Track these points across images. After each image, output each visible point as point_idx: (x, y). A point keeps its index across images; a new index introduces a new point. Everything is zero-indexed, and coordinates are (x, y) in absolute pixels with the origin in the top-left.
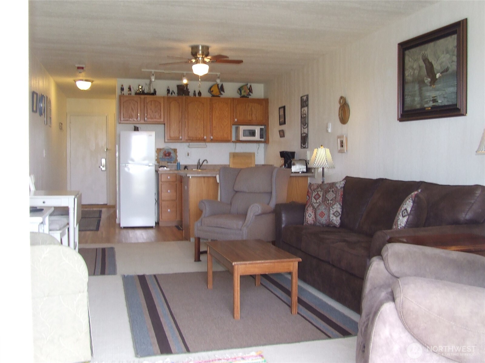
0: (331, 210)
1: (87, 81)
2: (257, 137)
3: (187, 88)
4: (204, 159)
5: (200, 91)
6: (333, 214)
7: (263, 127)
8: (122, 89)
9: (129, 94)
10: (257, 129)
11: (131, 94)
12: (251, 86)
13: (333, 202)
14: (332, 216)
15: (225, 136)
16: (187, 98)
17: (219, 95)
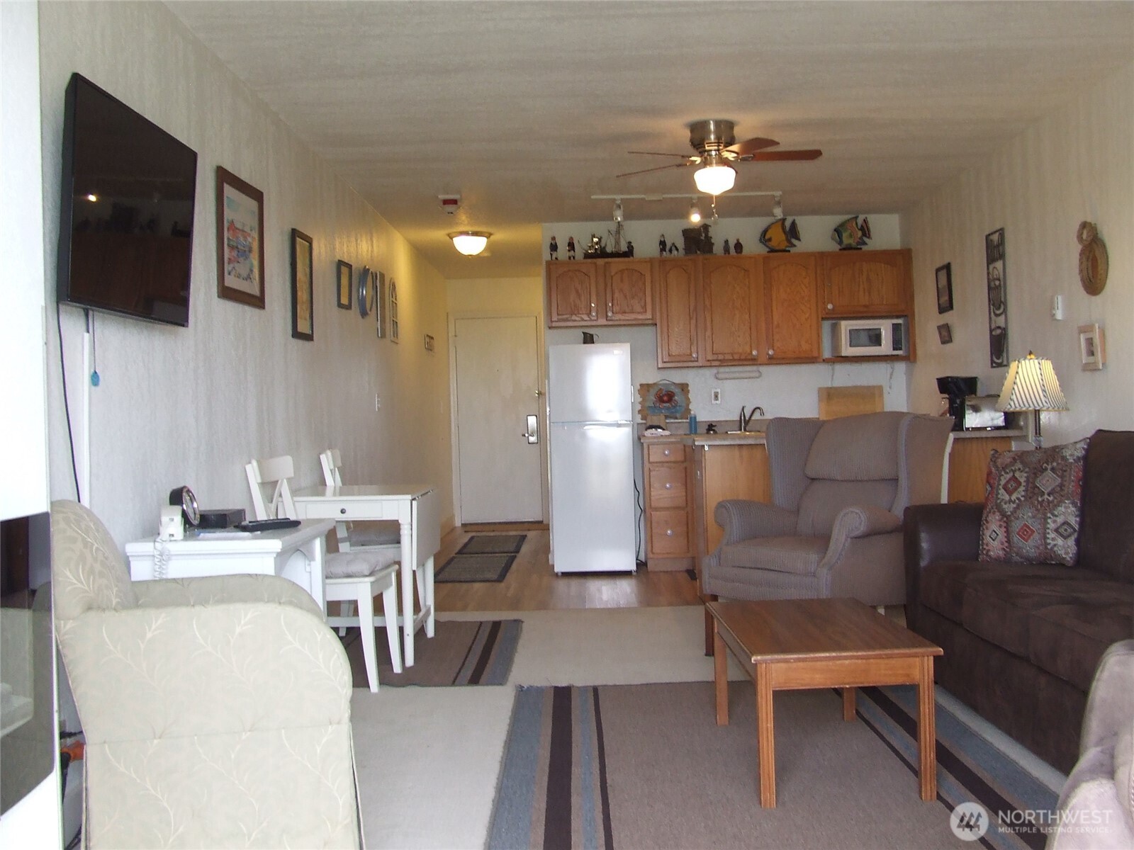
0: (1049, 521)
1: (475, 234)
2: (886, 347)
3: (707, 236)
4: (755, 407)
5: (738, 240)
6: (1057, 530)
7: (900, 321)
8: (554, 247)
9: (570, 258)
10: (885, 328)
11: (574, 258)
12: (865, 221)
13: (1055, 498)
14: (1052, 535)
15: (805, 346)
16: (706, 259)
17: (787, 249)
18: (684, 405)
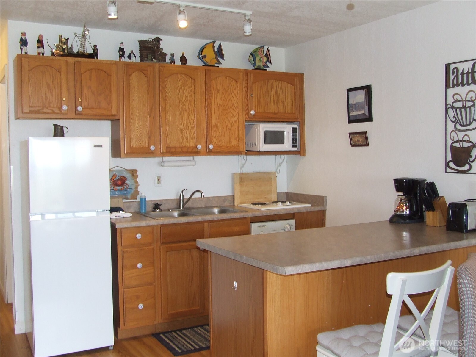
2: (287, 145)
3: (159, 47)
5: (183, 54)
7: (296, 126)
8: (24, 42)
9: (39, 54)
10: (287, 129)
11: (43, 54)
12: (268, 50)
15: (234, 143)
16: (162, 66)
17: (216, 65)
18: (133, 187)
